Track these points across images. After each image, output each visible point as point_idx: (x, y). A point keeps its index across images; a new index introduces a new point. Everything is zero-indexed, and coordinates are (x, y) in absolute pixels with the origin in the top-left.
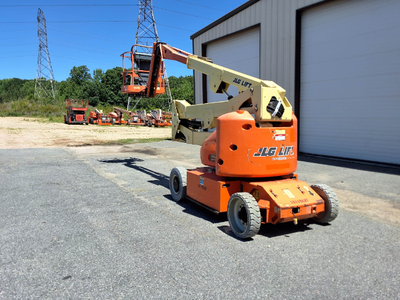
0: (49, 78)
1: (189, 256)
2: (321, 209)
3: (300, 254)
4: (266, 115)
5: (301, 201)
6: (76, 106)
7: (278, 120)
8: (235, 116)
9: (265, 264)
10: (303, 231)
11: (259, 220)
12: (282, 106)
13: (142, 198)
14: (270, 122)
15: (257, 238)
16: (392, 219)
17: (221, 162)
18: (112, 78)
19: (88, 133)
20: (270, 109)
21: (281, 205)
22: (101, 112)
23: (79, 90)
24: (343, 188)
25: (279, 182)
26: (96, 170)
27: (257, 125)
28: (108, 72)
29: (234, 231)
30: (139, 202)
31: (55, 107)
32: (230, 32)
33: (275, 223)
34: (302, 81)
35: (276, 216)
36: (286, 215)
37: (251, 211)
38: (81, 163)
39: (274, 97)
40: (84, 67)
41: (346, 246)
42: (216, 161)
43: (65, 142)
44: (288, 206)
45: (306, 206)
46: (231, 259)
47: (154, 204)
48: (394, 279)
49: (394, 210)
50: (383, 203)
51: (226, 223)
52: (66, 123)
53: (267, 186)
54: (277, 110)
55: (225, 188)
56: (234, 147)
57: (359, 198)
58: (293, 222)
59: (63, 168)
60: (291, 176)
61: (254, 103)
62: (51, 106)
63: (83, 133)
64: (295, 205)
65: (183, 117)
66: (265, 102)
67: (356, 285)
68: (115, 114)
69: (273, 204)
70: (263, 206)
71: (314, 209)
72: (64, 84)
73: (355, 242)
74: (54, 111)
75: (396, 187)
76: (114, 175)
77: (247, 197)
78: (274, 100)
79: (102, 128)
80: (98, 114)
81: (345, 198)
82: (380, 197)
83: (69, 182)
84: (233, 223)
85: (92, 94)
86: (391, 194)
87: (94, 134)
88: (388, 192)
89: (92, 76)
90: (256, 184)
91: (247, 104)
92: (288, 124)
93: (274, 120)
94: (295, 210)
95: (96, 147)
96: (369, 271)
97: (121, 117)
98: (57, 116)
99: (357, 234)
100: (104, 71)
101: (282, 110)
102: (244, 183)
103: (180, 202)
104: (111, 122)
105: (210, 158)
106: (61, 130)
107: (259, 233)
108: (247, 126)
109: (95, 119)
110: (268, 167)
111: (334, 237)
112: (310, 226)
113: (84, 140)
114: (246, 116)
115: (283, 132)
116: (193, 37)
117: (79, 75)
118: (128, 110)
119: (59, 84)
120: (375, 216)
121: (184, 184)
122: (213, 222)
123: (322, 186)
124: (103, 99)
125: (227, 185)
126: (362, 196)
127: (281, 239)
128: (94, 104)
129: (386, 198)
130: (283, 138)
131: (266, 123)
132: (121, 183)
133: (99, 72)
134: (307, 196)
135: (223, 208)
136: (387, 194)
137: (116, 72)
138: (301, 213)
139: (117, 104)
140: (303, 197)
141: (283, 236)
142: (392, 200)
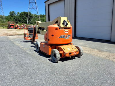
0: (3, 15)
1: (37, 69)
2: (78, 53)
3: (71, 66)
4: (62, 26)
5: (72, 51)
6: (11, 24)
7: (66, 27)
8: (53, 26)
9: (60, 70)
10: (73, 59)
11: (59, 57)
12: (67, 23)
13: (27, 51)
14: (64, 28)
15: (59, 62)
16: (99, 55)
17: (49, 40)
18: (23, 15)
19: (14, 32)
20: (63, 24)
21: (66, 52)
22: (19, 25)
23: (12, 19)
24: (86, 47)
25: (66, 45)
26: (14, 43)
27: (60, 29)
28: (21, 13)
29: (53, 60)
30: (26, 52)
31: (5, 24)
32: (56, 1)
33: (64, 57)
34: (76, 16)
35: (64, 56)
36: (67, 55)
37: (57, 54)
38: (10, 41)
39: (64, 20)
40: (14, 12)
41: (84, 64)
42: (48, 39)
43: (7, 34)
44: (68, 52)
45: (73, 52)
46: (50, 69)
47: (30, 53)
48: (96, 73)
49: (99, 52)
50: (97, 51)
51: (50, 58)
52: (8, 29)
53: (62, 47)
54: (65, 24)
55: (50, 48)
56: (53, 35)
57: (90, 49)
58: (69, 57)
59: (4, 42)
60: (70, 44)
61: (58, 22)
62: (4, 24)
63: (13, 32)
64: (70, 52)
65: (39, 26)
66: (62, 22)
67: (85, 75)
68: (23, 26)
69: (64, 52)
70: (61, 53)
71: (76, 53)
72: (8, 17)
73: (87, 62)
74: (5, 25)
75: (101, 46)
76: (20, 44)
77: (56, 50)
78: (64, 21)
79: (19, 30)
80: (18, 26)
81: (86, 49)
82: (96, 49)
83: (5, 47)
84: (52, 58)
85: (16, 20)
86: (99, 48)
87: (16, 32)
88: (99, 47)
89: (16, 14)
90: (59, 46)
91: (57, 22)
92: (69, 28)
93: (65, 27)
94: (70, 54)
95: (16, 36)
96: (90, 71)
97: (25, 27)
98: (6, 26)
99: (88, 60)
100: (20, 13)
101: (67, 24)
102: (56, 46)
103: (38, 52)
104: (22, 28)
105: (47, 39)
106: (6, 31)
107: (59, 61)
108: (57, 29)
109: (17, 27)
110: (63, 41)
111: (81, 61)
112: (75, 58)
113: (13, 34)
114: (56, 26)
115: (67, 31)
116: (45, 2)
117: (12, 14)
118: (27, 25)
119: (6, 17)
120: (94, 54)
121: (39, 47)
122: (47, 58)
123: (79, 46)
124: (20, 21)
125: (51, 47)
126: (91, 49)
127: (66, 62)
128: (17, 23)
129: (98, 49)
130: (67, 32)
131: (62, 28)
132: (21, 47)
133: (18, 13)
134: (74, 49)
135: (50, 54)
136: (98, 48)
137: (24, 13)
138: (72, 54)
139: (24, 23)
140: (73, 50)
141: (67, 61)
142: (99, 50)
